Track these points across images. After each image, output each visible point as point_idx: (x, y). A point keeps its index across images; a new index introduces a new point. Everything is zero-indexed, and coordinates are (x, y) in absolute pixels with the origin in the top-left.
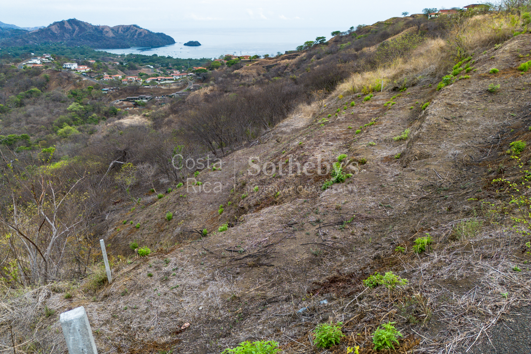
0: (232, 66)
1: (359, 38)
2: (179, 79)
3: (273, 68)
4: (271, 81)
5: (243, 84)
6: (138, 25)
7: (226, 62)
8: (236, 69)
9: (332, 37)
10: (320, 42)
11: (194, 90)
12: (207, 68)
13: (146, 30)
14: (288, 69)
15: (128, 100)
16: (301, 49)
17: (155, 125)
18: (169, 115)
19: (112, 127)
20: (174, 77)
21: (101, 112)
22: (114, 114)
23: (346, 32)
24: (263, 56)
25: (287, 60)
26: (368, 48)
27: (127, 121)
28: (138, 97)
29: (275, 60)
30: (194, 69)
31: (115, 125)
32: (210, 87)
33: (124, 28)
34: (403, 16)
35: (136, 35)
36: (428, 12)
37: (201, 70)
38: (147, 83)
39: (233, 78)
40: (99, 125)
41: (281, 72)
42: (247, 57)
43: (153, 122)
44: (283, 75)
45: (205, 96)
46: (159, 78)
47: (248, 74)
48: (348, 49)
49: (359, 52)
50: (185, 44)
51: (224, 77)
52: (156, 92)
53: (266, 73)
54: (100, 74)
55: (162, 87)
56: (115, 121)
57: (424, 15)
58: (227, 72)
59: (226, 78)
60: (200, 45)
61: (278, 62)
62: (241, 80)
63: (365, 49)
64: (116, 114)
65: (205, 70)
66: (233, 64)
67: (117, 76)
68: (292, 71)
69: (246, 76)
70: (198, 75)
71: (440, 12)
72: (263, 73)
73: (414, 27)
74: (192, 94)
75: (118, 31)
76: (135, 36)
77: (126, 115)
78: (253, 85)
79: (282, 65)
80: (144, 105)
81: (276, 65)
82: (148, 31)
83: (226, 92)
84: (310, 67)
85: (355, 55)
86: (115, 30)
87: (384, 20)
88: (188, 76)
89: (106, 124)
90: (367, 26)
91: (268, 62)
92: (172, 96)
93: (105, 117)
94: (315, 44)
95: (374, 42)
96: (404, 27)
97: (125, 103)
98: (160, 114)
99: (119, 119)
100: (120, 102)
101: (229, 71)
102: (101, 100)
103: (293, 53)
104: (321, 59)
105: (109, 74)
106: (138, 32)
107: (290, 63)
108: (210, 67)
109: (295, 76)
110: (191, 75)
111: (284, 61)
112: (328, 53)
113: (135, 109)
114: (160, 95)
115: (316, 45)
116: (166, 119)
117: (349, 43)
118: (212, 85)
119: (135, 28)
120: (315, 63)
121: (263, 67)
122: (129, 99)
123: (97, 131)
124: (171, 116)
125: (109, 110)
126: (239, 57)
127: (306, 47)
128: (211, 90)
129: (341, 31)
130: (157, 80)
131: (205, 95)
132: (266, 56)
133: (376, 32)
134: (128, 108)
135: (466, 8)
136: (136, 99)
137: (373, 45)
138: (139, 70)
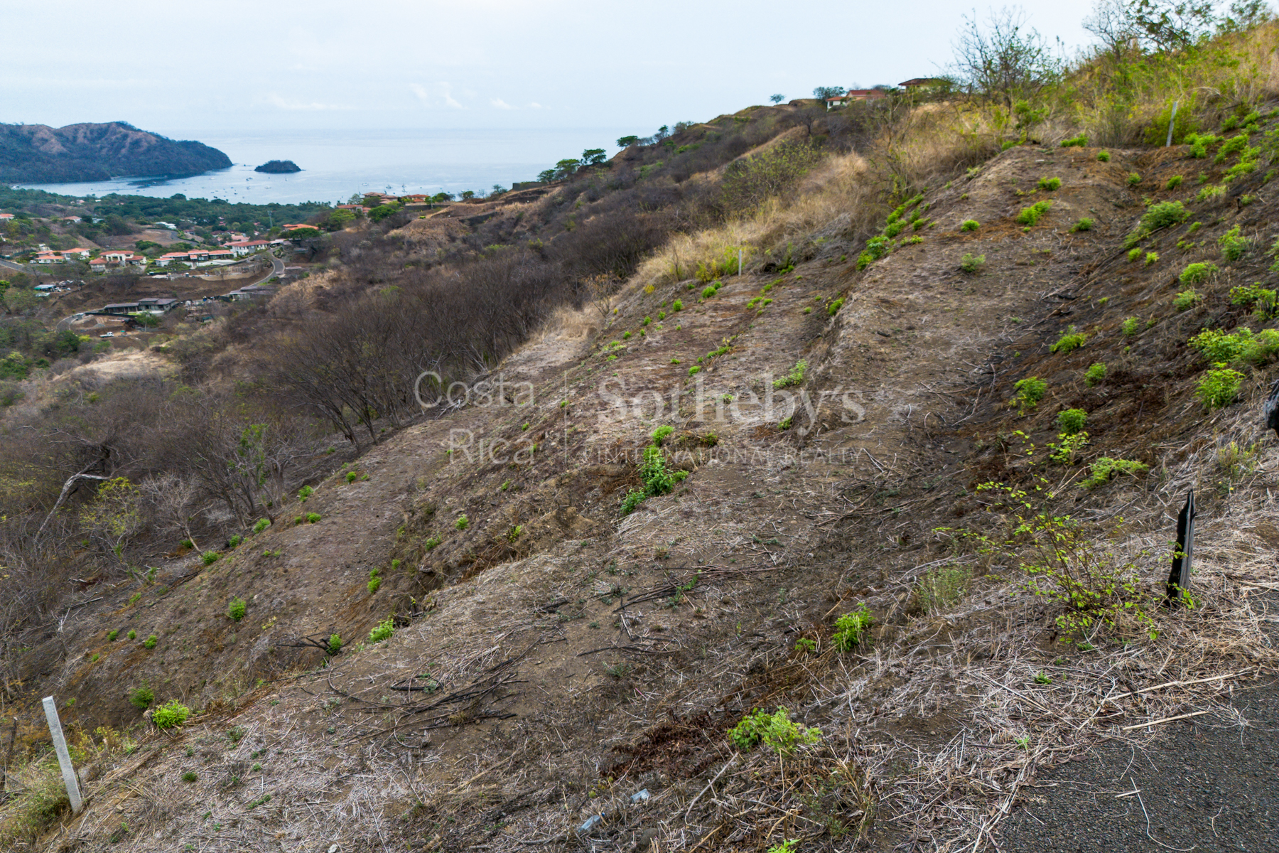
0: (384, 220)
1: (681, 152)
2: (247, 254)
3: (486, 222)
4: (484, 253)
5: (413, 263)
6: (131, 122)
7: (367, 210)
8: (393, 228)
9: (620, 149)
10: (592, 160)
11: (289, 280)
12: (319, 226)
13: (152, 134)
14: (522, 226)
15: (109, 312)
16: (549, 179)
17: (186, 373)
18: (225, 346)
19: (68, 385)
20: (233, 251)
21: (35, 346)
22: (71, 349)
23: (651, 139)
24: (460, 195)
25: (519, 205)
26: (703, 175)
27: (107, 367)
28: (136, 304)
29: (489, 203)
30: (287, 230)
31: (74, 379)
32: (331, 273)
33: (92, 132)
34: (773, 104)
35: (124, 147)
36: (826, 96)
37: (305, 231)
38: (159, 266)
39: (388, 248)
40: (31, 382)
41: (506, 232)
42: (419, 197)
43: (180, 367)
44: (512, 238)
45: (319, 295)
46: (193, 254)
47: (424, 238)
48: (659, 175)
49: (684, 183)
50: (259, 169)
51: (364, 247)
52: (187, 289)
53: (471, 234)
54: (28, 248)
55: (202, 276)
56: (74, 367)
57: (818, 101)
58: (371, 234)
59: (370, 248)
60: (297, 169)
61: (497, 209)
62: (408, 254)
63: (697, 177)
64: (75, 350)
65: (314, 231)
66: (385, 215)
67: (76, 250)
68: (533, 229)
69: (419, 242)
70: (297, 243)
71: (851, 96)
72: (461, 235)
73: (799, 128)
74: (284, 291)
75: (75, 138)
76: (124, 151)
77: (105, 351)
78: (440, 264)
79: (506, 216)
80: (154, 322)
81: (493, 215)
82: (158, 136)
83: (372, 283)
84: (574, 218)
85: (676, 190)
86: (67, 135)
87: (732, 112)
88: (272, 246)
89: (51, 377)
90: (696, 125)
91: (473, 209)
92: (231, 297)
93: (45, 359)
94: (582, 167)
95: (716, 161)
96: (778, 126)
97: (101, 321)
98: (200, 344)
99: (86, 361)
100: (85, 319)
101: (377, 233)
102: (34, 315)
103: (531, 187)
104: (599, 201)
105: (52, 247)
106: (129, 140)
107: (527, 210)
108: (326, 224)
109: (540, 242)
110: (278, 244)
111: (512, 206)
112: (613, 187)
113: (129, 333)
114: (198, 296)
115: (585, 169)
116: (218, 357)
117: (659, 162)
118: (335, 267)
119: (122, 129)
120: (584, 210)
121: (462, 221)
122: (112, 309)
123: (23, 398)
124: (230, 348)
125: (58, 339)
126: (399, 199)
127: (561, 174)
128: (333, 281)
129: (640, 137)
130: (188, 259)
131: (319, 291)
132: (468, 196)
133: (718, 138)
134: (110, 334)
135: (904, 87)
136: (133, 309)
137: (713, 167)
138: (137, 236)
